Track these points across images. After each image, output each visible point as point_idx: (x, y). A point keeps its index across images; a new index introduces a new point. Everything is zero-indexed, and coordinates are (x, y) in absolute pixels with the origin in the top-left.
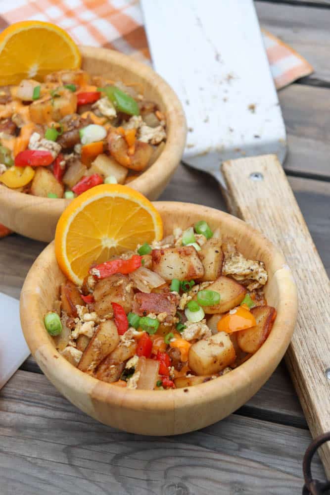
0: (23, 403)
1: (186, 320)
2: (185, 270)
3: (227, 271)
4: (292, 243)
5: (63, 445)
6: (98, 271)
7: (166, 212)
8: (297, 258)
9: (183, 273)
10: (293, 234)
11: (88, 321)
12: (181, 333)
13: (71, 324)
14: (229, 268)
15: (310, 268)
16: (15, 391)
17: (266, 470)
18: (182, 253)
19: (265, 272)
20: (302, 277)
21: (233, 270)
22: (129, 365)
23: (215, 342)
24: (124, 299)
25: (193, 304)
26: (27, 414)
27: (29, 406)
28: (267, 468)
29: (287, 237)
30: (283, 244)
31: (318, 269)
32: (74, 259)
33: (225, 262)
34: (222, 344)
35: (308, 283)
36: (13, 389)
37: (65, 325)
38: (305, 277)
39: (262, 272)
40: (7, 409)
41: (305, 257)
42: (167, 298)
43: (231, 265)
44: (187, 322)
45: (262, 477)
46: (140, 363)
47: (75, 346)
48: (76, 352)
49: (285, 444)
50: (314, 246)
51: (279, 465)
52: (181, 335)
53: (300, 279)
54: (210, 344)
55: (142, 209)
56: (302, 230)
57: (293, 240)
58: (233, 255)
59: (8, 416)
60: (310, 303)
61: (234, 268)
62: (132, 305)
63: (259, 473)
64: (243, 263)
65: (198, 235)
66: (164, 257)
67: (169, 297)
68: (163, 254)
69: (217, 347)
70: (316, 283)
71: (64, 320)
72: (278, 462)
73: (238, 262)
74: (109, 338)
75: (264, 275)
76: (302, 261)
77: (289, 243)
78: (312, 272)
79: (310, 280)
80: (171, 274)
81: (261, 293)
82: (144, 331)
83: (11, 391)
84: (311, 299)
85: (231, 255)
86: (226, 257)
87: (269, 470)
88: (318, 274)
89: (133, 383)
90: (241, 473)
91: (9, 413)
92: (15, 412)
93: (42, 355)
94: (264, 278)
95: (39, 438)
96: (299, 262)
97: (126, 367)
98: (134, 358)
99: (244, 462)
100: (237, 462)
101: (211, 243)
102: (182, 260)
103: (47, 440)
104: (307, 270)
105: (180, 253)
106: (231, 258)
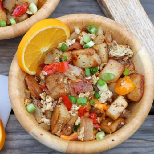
0: (19, 134)
1: (99, 90)
2: (92, 63)
3: (111, 55)
4: (134, 14)
5: (46, 152)
6: (46, 72)
7: (70, 22)
8: (138, 24)
9: (91, 64)
10: (133, 7)
11: (49, 103)
12: (99, 99)
13: (40, 105)
14: (113, 53)
15: (147, 28)
16: (12, 128)
17: (146, 143)
18: (89, 54)
19: (132, 51)
20: (144, 35)
21: (115, 54)
22: (77, 124)
23: (119, 104)
24: (66, 90)
25: (101, 82)
26: (23, 139)
27: (22, 134)
28: (147, 142)
29: (130, 10)
30: (129, 15)
31: (150, 27)
32: (29, 66)
33: (110, 49)
34: (122, 106)
35: (147, 38)
36: (11, 127)
37: (36, 106)
38: (145, 34)
39: (130, 51)
40: (12, 139)
41: (142, 22)
42: (87, 82)
43: (113, 51)
44: (100, 91)
45: (145, 147)
46: (82, 120)
47: (45, 117)
48: (47, 121)
49: (152, 126)
50: (145, 13)
51: (152, 138)
52: (98, 100)
53: (143, 37)
54: (116, 106)
55: (59, 29)
56: (137, 4)
57: (134, 11)
58: (113, 45)
59: (14, 143)
60: (151, 51)
61: (116, 53)
62: (70, 91)
63: (144, 145)
64: (119, 49)
65: (91, 35)
66: (78, 57)
67: (88, 82)
68: (78, 56)
69: (120, 107)
70: (152, 38)
71: (35, 104)
72: (151, 137)
73: (117, 49)
74: (66, 118)
75: (131, 53)
76: (142, 24)
77: (132, 14)
78: (148, 31)
79: (148, 36)
80: (84, 65)
81: (130, 60)
82: (81, 106)
83: (10, 128)
84: (151, 48)
85: (112, 45)
86: (109, 46)
87: (148, 142)
88: (151, 31)
89: (82, 134)
90: (136, 147)
91: (14, 141)
92: (16, 140)
93: (34, 134)
94: (131, 54)
95: (34, 152)
96: (140, 25)
97: (76, 125)
98: (78, 119)
99: (135, 141)
100: (132, 142)
101: (99, 39)
102: (89, 58)
103: (37, 152)
104: (145, 30)
105: (87, 54)
106: (112, 47)
